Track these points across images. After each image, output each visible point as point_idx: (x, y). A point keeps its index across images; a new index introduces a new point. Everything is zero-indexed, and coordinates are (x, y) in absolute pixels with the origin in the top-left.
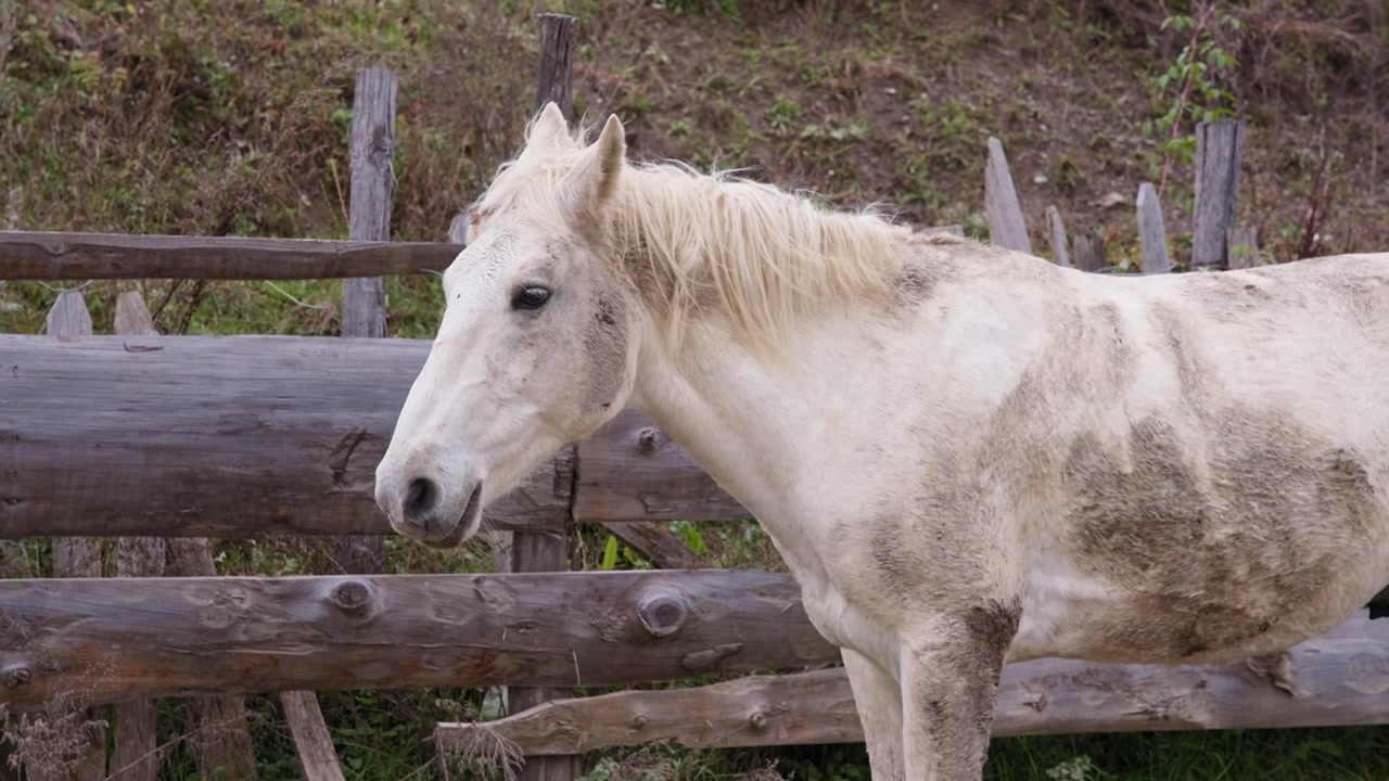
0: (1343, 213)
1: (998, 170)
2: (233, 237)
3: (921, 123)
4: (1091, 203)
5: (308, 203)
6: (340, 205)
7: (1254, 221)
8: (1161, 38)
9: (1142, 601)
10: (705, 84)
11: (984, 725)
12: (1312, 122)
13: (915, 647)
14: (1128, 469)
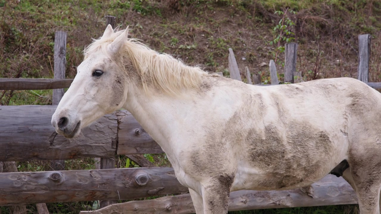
0: (325, 67)
1: (232, 56)
2: (21, 78)
3: (211, 44)
4: (257, 65)
5: (43, 68)
6: (51, 68)
7: (301, 70)
8: (275, 20)
9: (268, 174)
10: (152, 34)
11: (225, 207)
12: (316, 43)
13: (205, 187)
14: (264, 138)
